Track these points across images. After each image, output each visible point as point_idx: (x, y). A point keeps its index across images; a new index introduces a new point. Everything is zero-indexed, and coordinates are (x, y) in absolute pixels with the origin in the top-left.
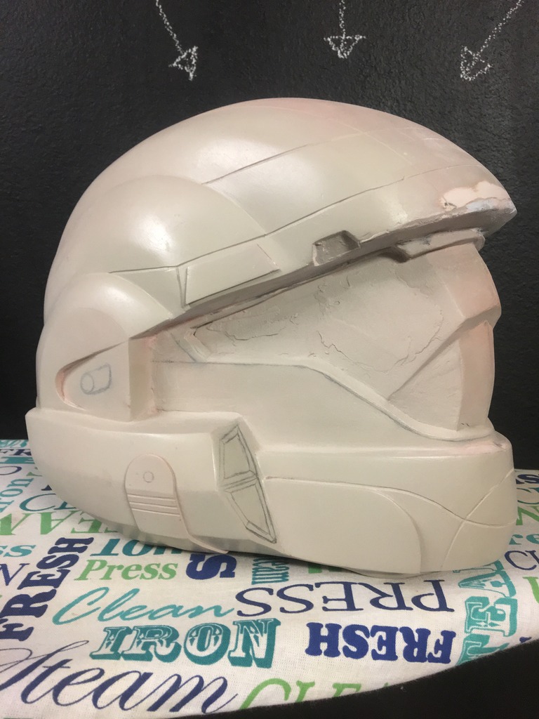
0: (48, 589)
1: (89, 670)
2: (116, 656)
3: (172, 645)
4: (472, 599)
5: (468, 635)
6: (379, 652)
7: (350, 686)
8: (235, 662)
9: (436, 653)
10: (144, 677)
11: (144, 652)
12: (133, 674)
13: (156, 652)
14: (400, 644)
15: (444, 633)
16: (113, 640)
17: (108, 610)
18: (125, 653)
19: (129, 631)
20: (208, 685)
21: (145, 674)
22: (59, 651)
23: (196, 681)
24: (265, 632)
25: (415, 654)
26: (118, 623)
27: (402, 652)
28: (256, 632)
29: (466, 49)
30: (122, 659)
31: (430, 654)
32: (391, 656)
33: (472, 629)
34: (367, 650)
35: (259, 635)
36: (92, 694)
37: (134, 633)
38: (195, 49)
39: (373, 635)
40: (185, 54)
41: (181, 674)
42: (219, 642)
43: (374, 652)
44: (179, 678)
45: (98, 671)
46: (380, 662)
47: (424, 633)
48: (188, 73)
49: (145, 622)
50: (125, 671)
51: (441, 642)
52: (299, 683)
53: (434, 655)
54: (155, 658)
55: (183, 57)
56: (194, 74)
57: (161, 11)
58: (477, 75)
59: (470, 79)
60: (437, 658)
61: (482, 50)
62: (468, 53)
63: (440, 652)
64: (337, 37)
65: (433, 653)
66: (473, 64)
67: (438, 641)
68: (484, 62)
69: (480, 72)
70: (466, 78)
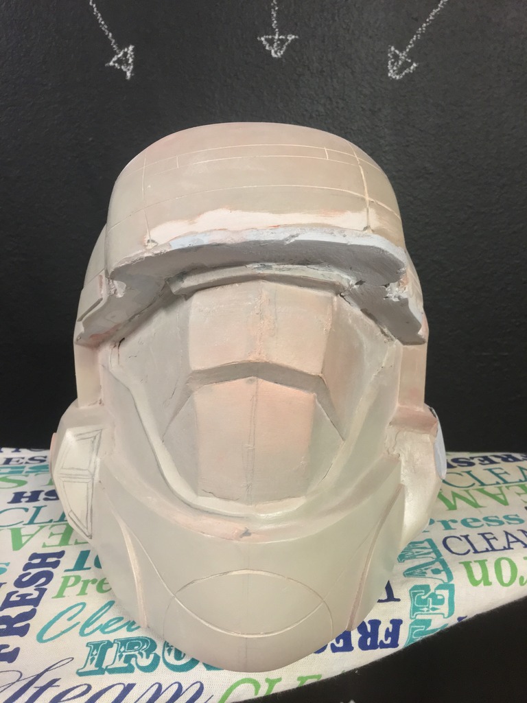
0: (27, 608)
1: (77, 687)
2: (100, 671)
3: (152, 656)
4: (415, 587)
5: (413, 620)
6: (337, 645)
7: (312, 677)
9: (386, 640)
10: (128, 688)
11: (126, 665)
12: (117, 686)
13: (137, 664)
14: (356, 636)
15: (392, 622)
16: (96, 655)
17: (87, 624)
18: (109, 667)
19: (110, 645)
20: (187, 690)
21: (129, 685)
22: (47, 670)
23: (175, 687)
25: (368, 644)
26: (98, 637)
27: (357, 643)
30: (106, 672)
31: (381, 642)
32: (348, 647)
33: (416, 615)
37: (115, 645)
38: (131, 48)
40: (121, 54)
41: (161, 683)
43: (332, 645)
44: (160, 686)
45: (86, 687)
46: (339, 654)
47: (375, 624)
48: (125, 73)
49: (124, 634)
50: (111, 684)
51: (390, 630)
52: (267, 680)
53: (385, 642)
54: (136, 669)
55: (120, 56)
56: (131, 73)
57: (95, 10)
58: (404, 74)
59: (398, 77)
60: (388, 644)
61: (408, 50)
62: (395, 53)
63: (390, 639)
64: (270, 37)
65: (384, 640)
66: (400, 63)
67: (388, 629)
68: (410, 61)
69: (406, 71)
70: (394, 77)
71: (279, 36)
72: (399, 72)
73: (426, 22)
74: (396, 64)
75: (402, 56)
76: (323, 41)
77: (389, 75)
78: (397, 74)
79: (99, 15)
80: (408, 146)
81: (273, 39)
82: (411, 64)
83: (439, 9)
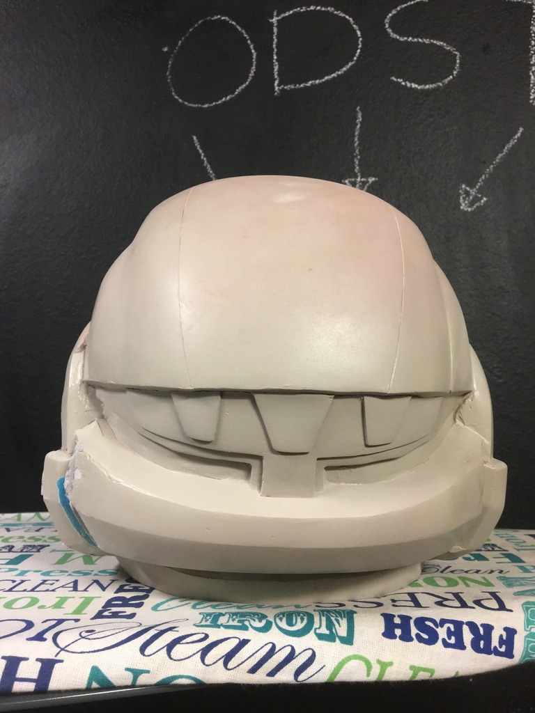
0: (141, 594)
1: (195, 634)
2: (219, 626)
3: (264, 622)
4: (528, 603)
5: (528, 633)
6: (449, 641)
7: (425, 670)
8: (321, 637)
9: (501, 647)
10: (244, 643)
11: (240, 625)
12: (233, 639)
13: (250, 625)
14: (468, 636)
15: (506, 629)
16: (210, 618)
18: (224, 625)
20: (300, 654)
21: (244, 640)
22: (164, 623)
23: (288, 650)
24: (345, 617)
25: (482, 646)
26: (210, 610)
27: (470, 643)
28: (337, 616)
29: (463, 186)
30: (222, 627)
31: (495, 647)
32: (460, 645)
33: (531, 628)
34: (438, 638)
35: (339, 619)
36: (200, 653)
37: (227, 615)
39: (442, 626)
41: (275, 643)
42: (305, 621)
43: (444, 640)
44: (274, 646)
45: (204, 635)
46: (450, 650)
47: (489, 628)
49: (234, 610)
50: (227, 637)
51: (504, 638)
52: (379, 662)
53: (499, 649)
54: (250, 628)
57: (206, 162)
58: (475, 206)
59: (469, 209)
60: (502, 652)
61: (477, 187)
62: (466, 190)
63: (504, 647)
64: (353, 180)
65: (498, 647)
66: (471, 198)
67: (501, 636)
68: (480, 196)
69: (478, 204)
70: (466, 209)
71: (361, 178)
72: (471, 204)
73: (493, 164)
74: (467, 198)
75: (473, 192)
76: (400, 182)
77: (462, 208)
78: (469, 207)
79: (209, 166)
80: (482, 268)
81: (356, 181)
82: (482, 198)
83: (504, 153)
